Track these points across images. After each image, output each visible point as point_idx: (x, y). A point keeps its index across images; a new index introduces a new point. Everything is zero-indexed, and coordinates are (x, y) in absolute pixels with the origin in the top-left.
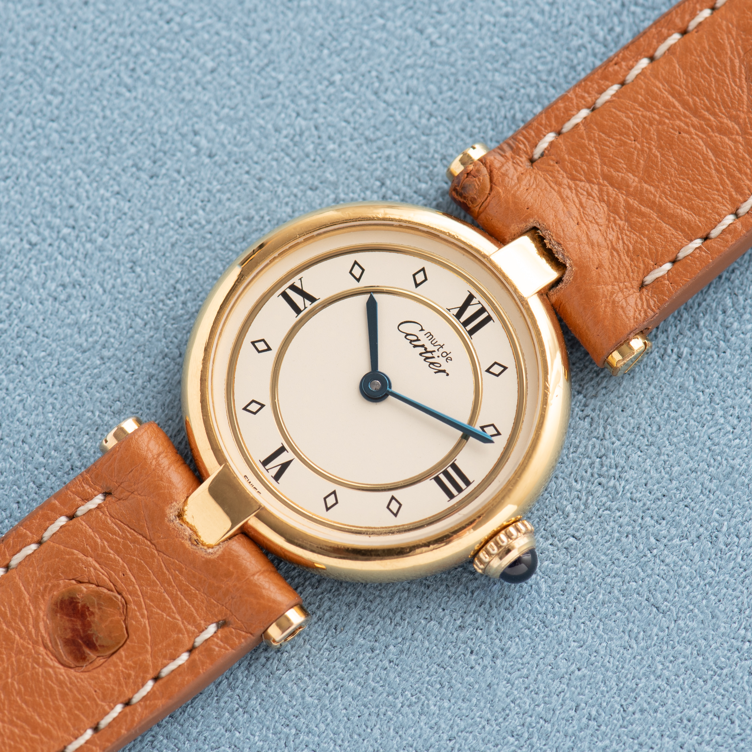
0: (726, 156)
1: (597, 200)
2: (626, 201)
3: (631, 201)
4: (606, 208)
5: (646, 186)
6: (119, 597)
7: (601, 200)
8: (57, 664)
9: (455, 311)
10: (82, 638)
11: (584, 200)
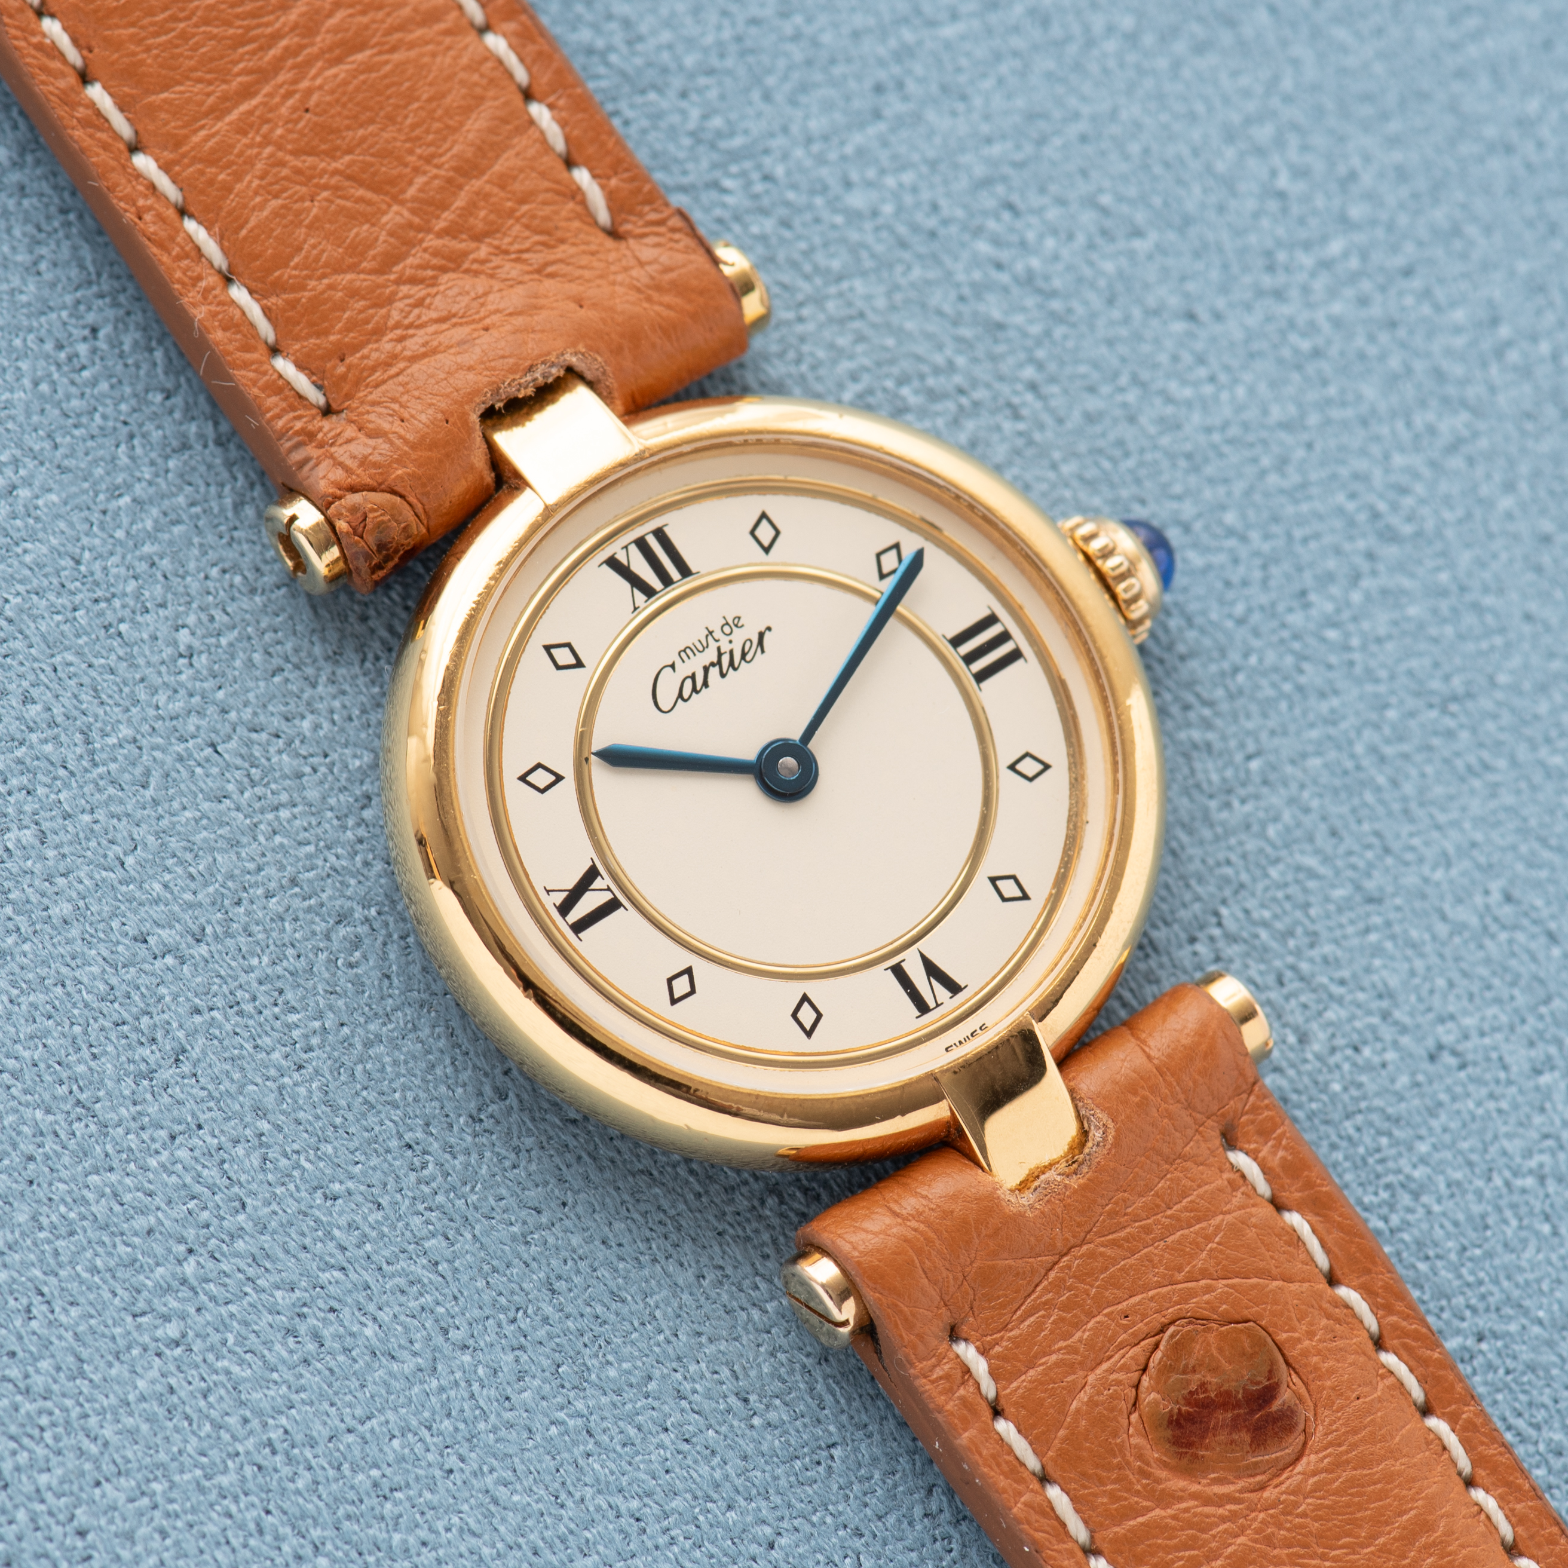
0: (366, 27)
1: (434, 290)
2: (439, 235)
3: (441, 225)
4: (451, 275)
5: (411, 192)
6: (1172, 1329)
7: (433, 282)
8: (1299, 1468)
9: (640, 597)
10: (1252, 1412)
11: (434, 315)
